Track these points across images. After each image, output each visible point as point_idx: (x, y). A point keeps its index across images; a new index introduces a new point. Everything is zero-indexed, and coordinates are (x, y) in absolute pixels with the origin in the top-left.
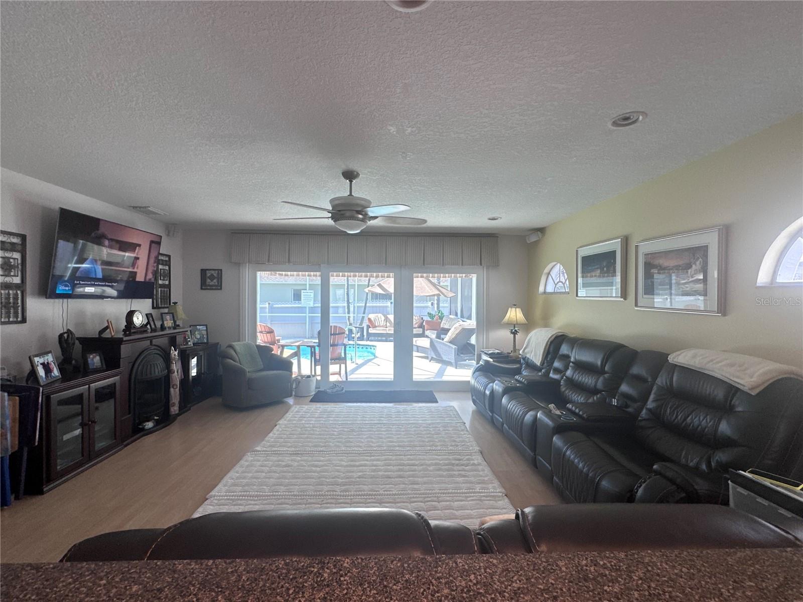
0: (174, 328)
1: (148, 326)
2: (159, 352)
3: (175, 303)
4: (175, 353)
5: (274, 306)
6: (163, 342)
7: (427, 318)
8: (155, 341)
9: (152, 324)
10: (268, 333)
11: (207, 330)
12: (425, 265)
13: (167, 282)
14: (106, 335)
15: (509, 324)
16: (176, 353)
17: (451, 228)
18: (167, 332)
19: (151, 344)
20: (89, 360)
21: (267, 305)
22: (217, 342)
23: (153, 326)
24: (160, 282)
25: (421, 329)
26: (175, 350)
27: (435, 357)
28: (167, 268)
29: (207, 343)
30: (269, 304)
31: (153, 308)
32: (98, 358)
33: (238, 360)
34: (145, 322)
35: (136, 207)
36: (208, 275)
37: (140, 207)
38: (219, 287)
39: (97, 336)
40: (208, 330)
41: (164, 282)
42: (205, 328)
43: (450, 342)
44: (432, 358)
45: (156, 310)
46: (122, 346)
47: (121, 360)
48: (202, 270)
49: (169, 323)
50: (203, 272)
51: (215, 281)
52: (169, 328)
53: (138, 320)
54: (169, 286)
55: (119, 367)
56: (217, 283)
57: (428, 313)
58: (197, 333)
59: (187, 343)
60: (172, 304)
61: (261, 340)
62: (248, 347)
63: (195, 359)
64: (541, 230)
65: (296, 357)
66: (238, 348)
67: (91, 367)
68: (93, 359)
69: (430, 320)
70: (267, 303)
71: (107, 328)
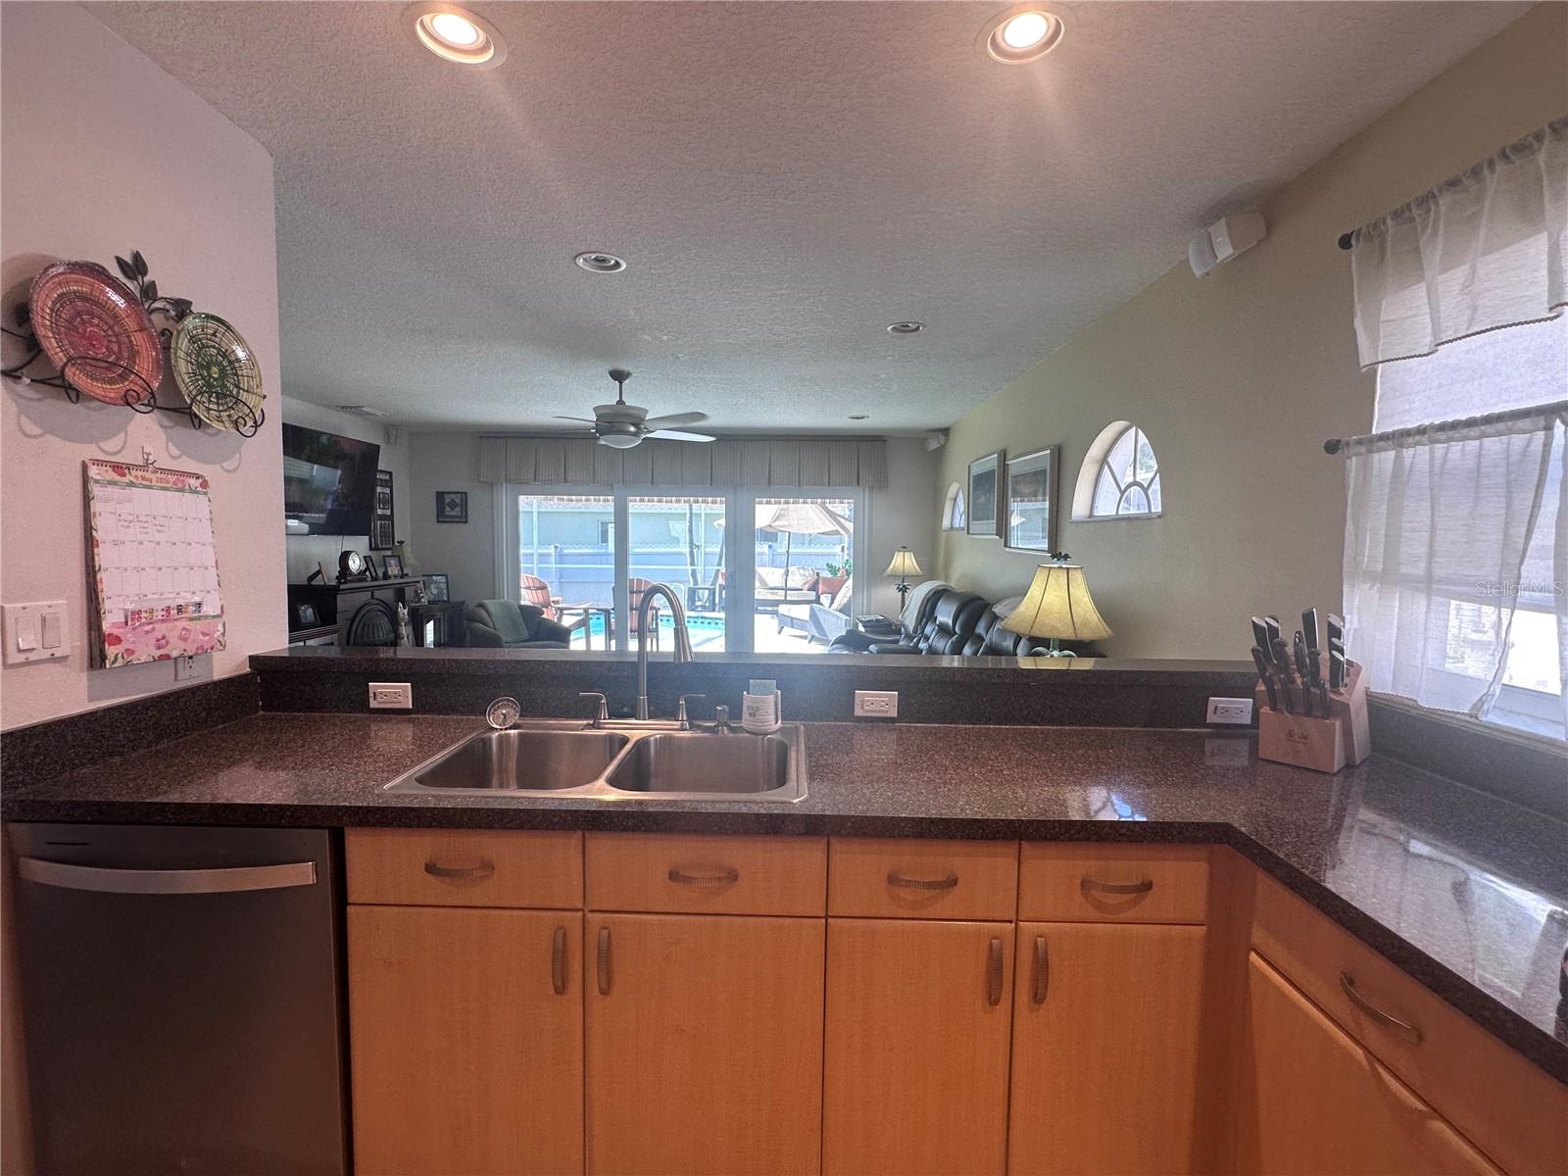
0: (402, 577)
1: (368, 573)
2: (381, 609)
3: (401, 542)
4: (403, 612)
5: (565, 551)
6: (388, 595)
7: (826, 574)
8: (377, 594)
9: (372, 570)
10: (538, 589)
11: (447, 583)
12: (773, 486)
13: (388, 512)
14: (317, 582)
15: (893, 576)
16: (406, 611)
17: (806, 429)
18: (392, 581)
19: (372, 597)
20: (300, 612)
21: (552, 550)
22: (461, 600)
23: (374, 574)
24: (380, 512)
25: (814, 593)
26: (404, 608)
27: (817, 635)
28: (388, 490)
29: (448, 601)
30: (556, 547)
31: (371, 549)
32: (311, 610)
33: (491, 625)
34: (363, 568)
35: (347, 407)
36: (447, 500)
37: (351, 408)
38: (463, 519)
39: (306, 583)
40: (450, 582)
41: (385, 511)
42: (444, 580)
43: (840, 611)
44: (813, 636)
45: (375, 552)
46: (339, 597)
47: (338, 615)
48: (437, 493)
49: (393, 570)
50: (440, 496)
51: (457, 509)
52: (395, 577)
53: (355, 564)
54: (391, 517)
55: (335, 623)
56: (459, 514)
57: (828, 565)
58: (432, 586)
59: (419, 600)
60: (396, 544)
61: (527, 598)
62: (507, 607)
63: (432, 622)
64: (945, 432)
65: (583, 628)
66: (491, 608)
67: (303, 621)
68: (305, 611)
69: (830, 576)
70: (552, 546)
71: (319, 572)
